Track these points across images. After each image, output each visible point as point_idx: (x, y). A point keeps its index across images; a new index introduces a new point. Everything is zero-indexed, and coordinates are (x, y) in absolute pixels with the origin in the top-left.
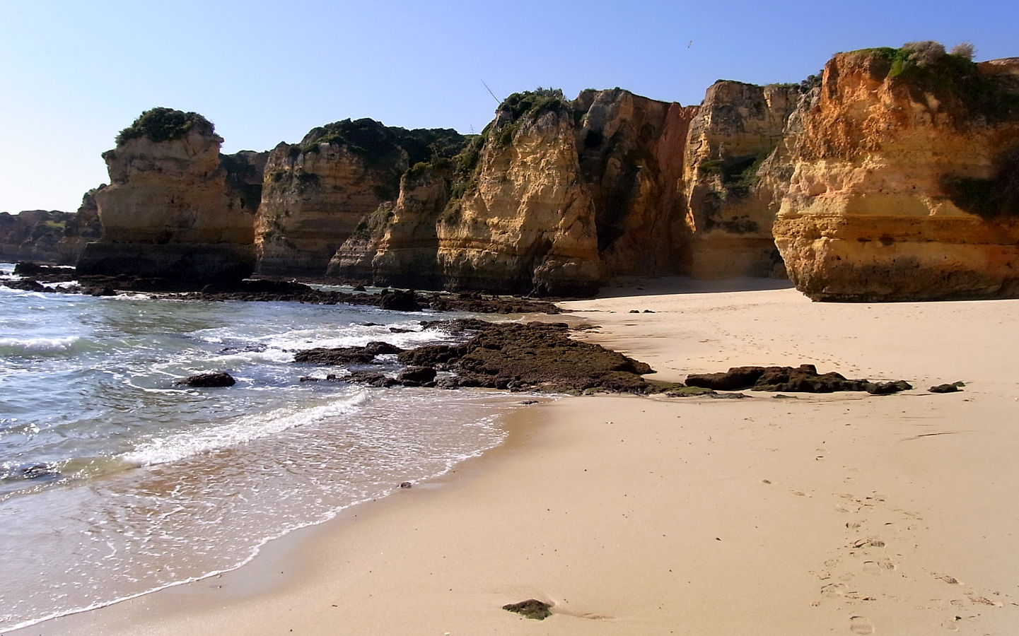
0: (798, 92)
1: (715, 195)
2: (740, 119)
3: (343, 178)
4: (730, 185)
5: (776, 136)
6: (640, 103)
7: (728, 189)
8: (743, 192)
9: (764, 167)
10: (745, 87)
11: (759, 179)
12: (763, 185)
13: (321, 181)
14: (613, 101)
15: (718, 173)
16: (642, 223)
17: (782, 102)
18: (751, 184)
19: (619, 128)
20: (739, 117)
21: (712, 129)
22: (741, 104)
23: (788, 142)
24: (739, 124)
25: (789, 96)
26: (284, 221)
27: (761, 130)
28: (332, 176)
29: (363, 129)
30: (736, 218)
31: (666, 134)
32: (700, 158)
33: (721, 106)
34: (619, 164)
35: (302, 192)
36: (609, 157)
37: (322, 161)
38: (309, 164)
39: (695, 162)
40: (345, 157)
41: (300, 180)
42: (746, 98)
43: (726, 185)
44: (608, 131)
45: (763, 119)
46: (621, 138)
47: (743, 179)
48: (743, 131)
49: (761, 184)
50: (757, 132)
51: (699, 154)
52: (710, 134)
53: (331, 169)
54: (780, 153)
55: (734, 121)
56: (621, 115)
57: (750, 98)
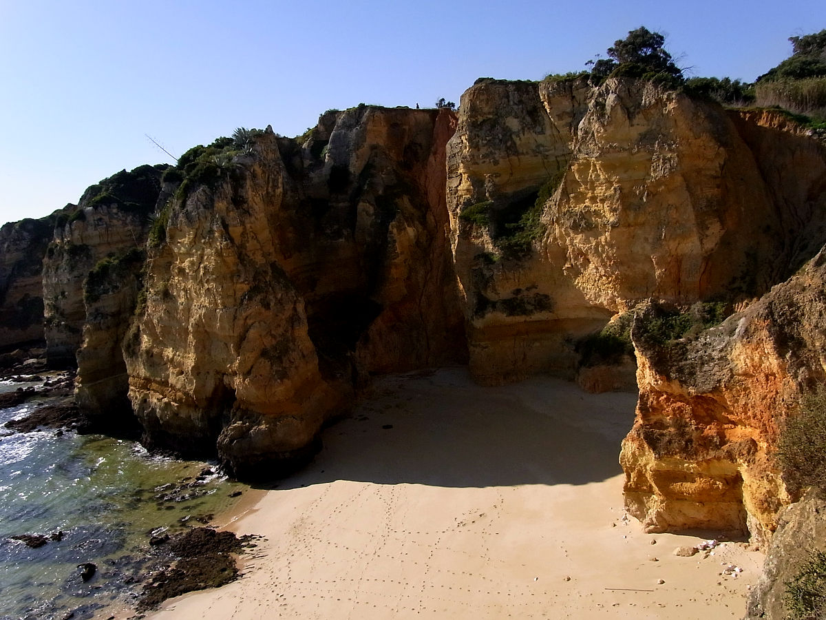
0: (588, 85)
1: (487, 258)
2: (511, 135)
3: (117, 242)
4: (504, 241)
5: (564, 155)
6: (397, 118)
7: (502, 249)
8: (522, 250)
9: (549, 211)
10: (511, 88)
11: (544, 227)
12: (551, 239)
13: (92, 252)
14: (358, 122)
15: (485, 224)
16: (405, 291)
17: (566, 104)
18: (534, 238)
19: (369, 159)
20: (507, 132)
21: (472, 156)
22: (508, 114)
23: (578, 171)
24: (509, 144)
25: (575, 93)
26: (62, 303)
27: (542, 148)
28: (104, 244)
29: (140, 179)
30: (518, 291)
31: (435, 153)
32: (462, 200)
33: (480, 119)
34: (371, 210)
35: (72, 269)
36: (359, 202)
37: (90, 228)
38: (76, 234)
39: (457, 205)
40: (115, 219)
41: (70, 255)
42: (515, 104)
43: (498, 243)
44: (355, 166)
45: (542, 132)
46: (373, 171)
47: (522, 229)
48: (517, 153)
49: (548, 238)
50: (536, 152)
51: (460, 193)
52: (471, 162)
53: (100, 235)
54: (569, 189)
55: (501, 140)
56: (370, 141)
57: (520, 102)
